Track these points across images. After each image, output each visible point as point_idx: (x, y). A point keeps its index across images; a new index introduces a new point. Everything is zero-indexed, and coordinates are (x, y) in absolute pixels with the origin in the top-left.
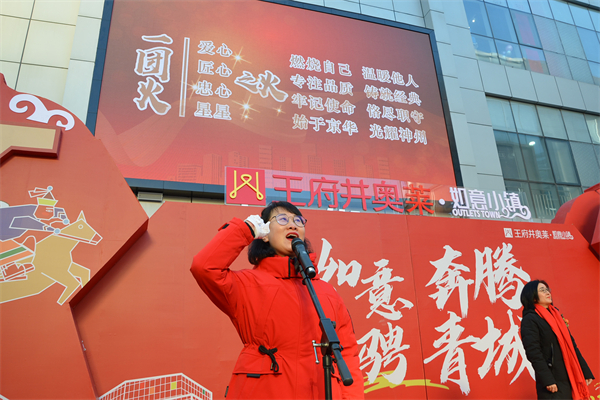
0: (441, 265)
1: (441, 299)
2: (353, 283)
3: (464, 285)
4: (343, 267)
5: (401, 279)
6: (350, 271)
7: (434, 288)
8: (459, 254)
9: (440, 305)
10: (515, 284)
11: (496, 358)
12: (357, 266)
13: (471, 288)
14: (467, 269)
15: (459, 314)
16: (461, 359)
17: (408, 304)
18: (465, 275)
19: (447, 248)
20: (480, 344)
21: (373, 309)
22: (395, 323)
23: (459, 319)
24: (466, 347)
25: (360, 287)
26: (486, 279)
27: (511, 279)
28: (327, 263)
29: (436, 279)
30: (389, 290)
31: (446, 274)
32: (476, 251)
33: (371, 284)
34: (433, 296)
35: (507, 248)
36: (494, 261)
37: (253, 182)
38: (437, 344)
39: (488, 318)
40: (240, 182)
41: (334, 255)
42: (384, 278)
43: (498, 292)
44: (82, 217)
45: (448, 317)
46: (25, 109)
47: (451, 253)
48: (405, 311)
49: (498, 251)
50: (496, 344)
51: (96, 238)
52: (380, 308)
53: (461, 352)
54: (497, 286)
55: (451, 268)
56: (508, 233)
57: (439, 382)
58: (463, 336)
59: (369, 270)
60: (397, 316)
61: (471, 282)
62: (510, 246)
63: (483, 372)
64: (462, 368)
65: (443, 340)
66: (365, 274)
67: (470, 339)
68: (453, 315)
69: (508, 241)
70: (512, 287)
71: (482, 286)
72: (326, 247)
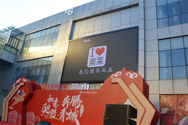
0: (65, 99)
1: (63, 105)
3: (68, 102)
4: (52, 99)
5: (58, 101)
7: (63, 103)
8: (69, 97)
9: (63, 106)
10: (78, 103)
11: (70, 117)
14: (70, 100)
15: (66, 108)
16: (64, 116)
17: (58, 105)
18: (69, 101)
19: (67, 96)
20: (68, 114)
22: (56, 108)
23: (66, 109)
24: (65, 114)
25: (53, 102)
26: (73, 102)
28: (50, 98)
29: (64, 101)
30: (56, 103)
31: (66, 101)
32: (73, 96)
34: (62, 104)
35: (79, 96)
36: (76, 98)
37: (45, 86)
38: (61, 113)
39: (71, 110)
42: (56, 101)
43: (74, 105)
45: (64, 108)
47: (68, 97)
48: (58, 107)
49: (77, 96)
50: (71, 115)
52: (54, 106)
53: (64, 115)
54: (75, 103)
55: (67, 99)
56: (81, 92)
57: (59, 119)
58: (65, 112)
60: (56, 107)
62: (80, 95)
63: (67, 119)
64: (63, 118)
65: (62, 112)
66: (54, 100)
67: (66, 113)
68: (65, 108)
69: (80, 94)
70: (78, 104)
71: (72, 103)
72: (51, 95)
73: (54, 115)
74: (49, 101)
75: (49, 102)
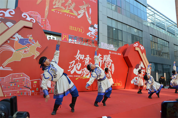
2: (83, 59)
3: (101, 61)
4: (81, 56)
5: (91, 59)
6: (82, 56)
8: (101, 55)
10: (110, 62)
12: (83, 56)
13: (102, 62)
14: (102, 58)
19: (99, 54)
21: (86, 64)
25: (84, 60)
27: (109, 61)
28: (79, 55)
30: (88, 61)
32: (104, 55)
33: (85, 59)
35: (110, 55)
36: (107, 57)
37: (67, 37)
40: (64, 37)
41: (80, 53)
42: (88, 58)
44: (37, 42)
46: (25, 17)
47: (100, 55)
49: (108, 56)
51: (40, 46)
55: (99, 58)
56: (110, 52)
59: (86, 57)
61: (102, 61)
66: (85, 58)
69: (110, 54)
72: (79, 51)
73: (88, 75)
74: (78, 58)
75: (79, 60)
